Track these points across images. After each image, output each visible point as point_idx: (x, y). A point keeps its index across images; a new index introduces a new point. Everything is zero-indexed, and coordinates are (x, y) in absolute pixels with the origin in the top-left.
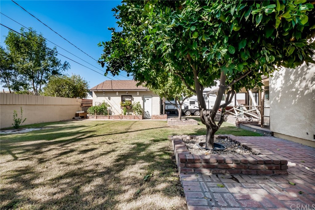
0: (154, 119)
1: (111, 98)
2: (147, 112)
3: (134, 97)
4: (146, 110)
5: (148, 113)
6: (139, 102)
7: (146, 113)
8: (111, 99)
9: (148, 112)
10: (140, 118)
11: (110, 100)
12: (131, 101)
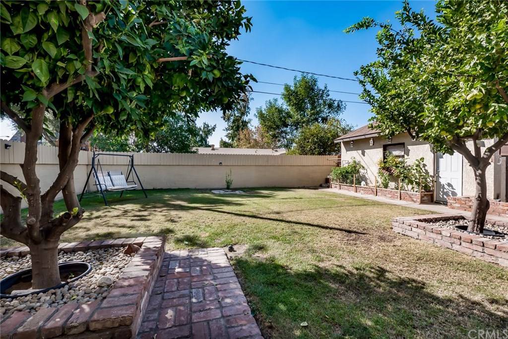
0: (458, 208)
1: (367, 151)
2: (446, 187)
3: (410, 147)
4: (443, 181)
5: (450, 188)
6: (422, 159)
7: (444, 188)
8: (366, 154)
9: (449, 185)
10: (415, 199)
11: (364, 156)
12: (403, 156)
